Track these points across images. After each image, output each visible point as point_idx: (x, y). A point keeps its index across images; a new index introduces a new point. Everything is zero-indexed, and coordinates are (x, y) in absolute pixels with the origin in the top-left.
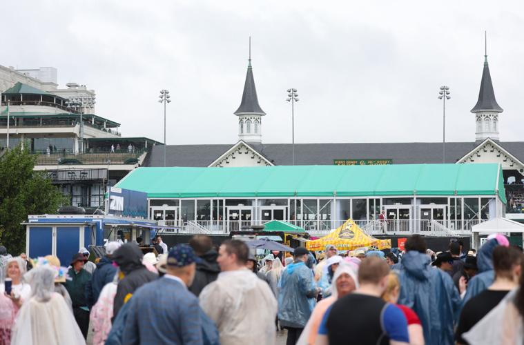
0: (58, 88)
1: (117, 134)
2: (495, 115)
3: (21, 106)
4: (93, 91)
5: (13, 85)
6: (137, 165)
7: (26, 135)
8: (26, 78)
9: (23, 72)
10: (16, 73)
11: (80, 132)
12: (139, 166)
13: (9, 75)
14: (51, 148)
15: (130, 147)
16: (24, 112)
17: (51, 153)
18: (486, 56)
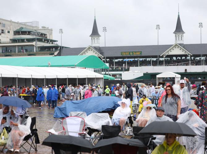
0: (39, 28)
1: (56, 44)
2: (182, 34)
3: (20, 35)
4: (52, 29)
5: (19, 28)
6: (54, 55)
7: (18, 46)
8: (25, 25)
9: (24, 23)
10: (21, 24)
11: (36, 44)
12: (55, 56)
13: (17, 25)
14: (26, 50)
15: (54, 49)
16: (21, 38)
17: (26, 52)
18: (179, 13)
